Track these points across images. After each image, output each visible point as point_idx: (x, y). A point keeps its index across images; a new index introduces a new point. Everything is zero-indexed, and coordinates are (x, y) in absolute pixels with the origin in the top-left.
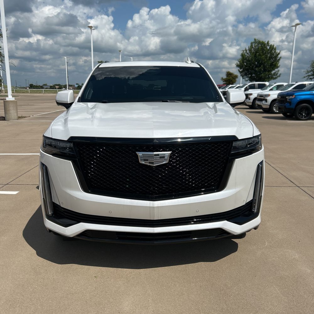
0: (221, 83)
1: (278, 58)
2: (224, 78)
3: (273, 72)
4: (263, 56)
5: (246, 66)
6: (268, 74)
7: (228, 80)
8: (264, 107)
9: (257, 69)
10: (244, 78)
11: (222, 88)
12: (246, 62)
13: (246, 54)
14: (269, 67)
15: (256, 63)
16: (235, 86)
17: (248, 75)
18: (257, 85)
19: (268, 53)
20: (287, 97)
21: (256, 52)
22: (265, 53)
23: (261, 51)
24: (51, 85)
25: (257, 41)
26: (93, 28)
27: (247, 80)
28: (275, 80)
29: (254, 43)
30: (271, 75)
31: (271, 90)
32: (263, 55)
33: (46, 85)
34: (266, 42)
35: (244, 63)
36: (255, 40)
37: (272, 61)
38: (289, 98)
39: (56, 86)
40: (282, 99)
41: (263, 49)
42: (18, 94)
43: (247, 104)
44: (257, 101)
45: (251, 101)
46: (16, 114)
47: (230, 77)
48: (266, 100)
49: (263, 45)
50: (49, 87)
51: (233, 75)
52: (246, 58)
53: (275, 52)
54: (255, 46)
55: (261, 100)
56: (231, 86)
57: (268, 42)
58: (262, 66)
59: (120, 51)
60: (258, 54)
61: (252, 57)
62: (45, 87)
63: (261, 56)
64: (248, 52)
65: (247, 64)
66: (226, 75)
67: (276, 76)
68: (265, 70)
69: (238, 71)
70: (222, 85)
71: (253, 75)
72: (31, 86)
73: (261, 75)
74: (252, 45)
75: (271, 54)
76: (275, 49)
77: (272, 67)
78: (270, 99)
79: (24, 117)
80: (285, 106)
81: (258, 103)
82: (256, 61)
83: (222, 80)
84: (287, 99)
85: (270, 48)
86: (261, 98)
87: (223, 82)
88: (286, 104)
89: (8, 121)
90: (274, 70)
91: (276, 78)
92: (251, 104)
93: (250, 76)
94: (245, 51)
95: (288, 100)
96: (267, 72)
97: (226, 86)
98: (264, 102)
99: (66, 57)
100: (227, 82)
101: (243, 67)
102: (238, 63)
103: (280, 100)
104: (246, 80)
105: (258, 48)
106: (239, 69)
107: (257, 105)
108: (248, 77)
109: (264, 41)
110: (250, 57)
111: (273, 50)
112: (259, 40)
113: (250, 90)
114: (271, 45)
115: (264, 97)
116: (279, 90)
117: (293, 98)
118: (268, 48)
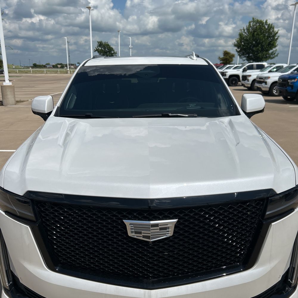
0: (219, 62)
1: (276, 38)
2: (221, 57)
3: (271, 51)
4: (261, 36)
5: (243, 46)
6: (266, 53)
7: (225, 59)
8: (263, 89)
9: (254, 49)
10: (241, 58)
11: (219, 68)
12: (243, 42)
13: (244, 34)
14: (266, 47)
15: (254, 42)
16: (233, 66)
17: (246, 54)
18: (256, 65)
19: (266, 32)
20: (289, 81)
21: (254, 32)
22: (263, 32)
23: (259, 31)
24: (54, 64)
25: (255, 20)
26: (91, 9)
27: (245, 60)
28: (272, 60)
29: (252, 23)
30: (269, 54)
31: (270, 71)
32: (261, 34)
33: (48, 64)
34: (264, 21)
35: (241, 43)
36: (253, 19)
37: (270, 40)
38: (292, 81)
39: (58, 65)
40: (283, 82)
41: (260, 28)
42: (21, 74)
43: (246, 85)
44: (257, 83)
45: (250, 82)
46: (13, 99)
47: (227, 56)
48: (266, 83)
49: (261, 24)
50: (52, 66)
51: (230, 54)
52: (244, 38)
53: (273, 31)
54: (253, 26)
55: (260, 82)
56: (228, 66)
57: (266, 22)
58: (260, 45)
59: (119, 31)
60: (256, 33)
61: (250, 37)
62: (48, 66)
63: (259, 36)
64: (246, 31)
65: (244, 44)
66: (223, 54)
67: (274, 56)
68: (262, 50)
69: (236, 51)
70: (219, 65)
71: (251, 55)
72: (35, 66)
73: (258, 55)
74: (250, 24)
75: (269, 33)
76: (273, 28)
77: (270, 46)
78: (270, 81)
79: (23, 101)
80: (286, 90)
81: (257, 85)
82: (254, 41)
83: (220, 59)
84: (288, 82)
85: (268, 27)
86: (261, 80)
87: (220, 61)
88: (288, 87)
89: (6, 107)
90: (272, 49)
91: (273, 57)
92: (249, 86)
93: (247, 55)
94: (243, 31)
95: (290, 84)
96: (265, 52)
97: (224, 66)
98: (263, 84)
99: (66, 38)
100: (224, 62)
101: (240, 46)
102: (236, 43)
103: (281, 84)
104: (243, 60)
105: (256, 27)
106: (236, 48)
107: (256, 88)
108: (245, 57)
109: (262, 20)
110: (248, 37)
111: (272, 29)
112: (257, 20)
113: (248, 71)
114: (269, 24)
115: (264, 80)
116: (279, 72)
117: (295, 81)
118: (266, 27)
